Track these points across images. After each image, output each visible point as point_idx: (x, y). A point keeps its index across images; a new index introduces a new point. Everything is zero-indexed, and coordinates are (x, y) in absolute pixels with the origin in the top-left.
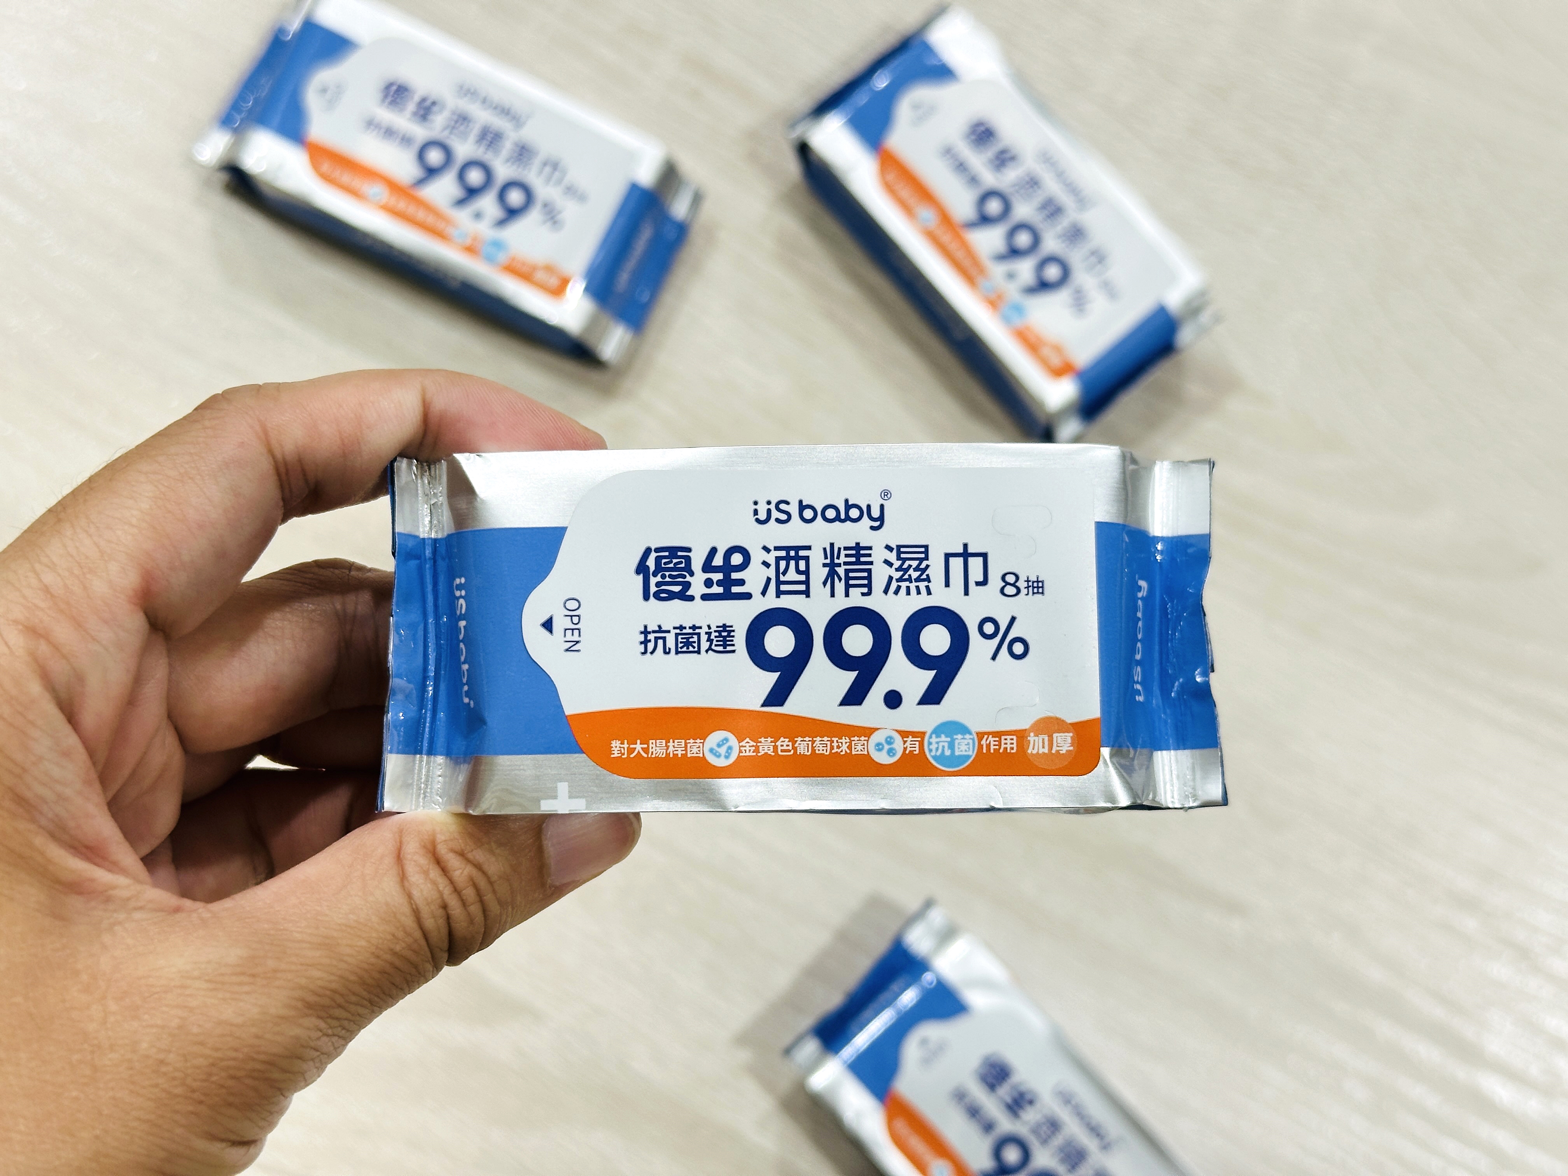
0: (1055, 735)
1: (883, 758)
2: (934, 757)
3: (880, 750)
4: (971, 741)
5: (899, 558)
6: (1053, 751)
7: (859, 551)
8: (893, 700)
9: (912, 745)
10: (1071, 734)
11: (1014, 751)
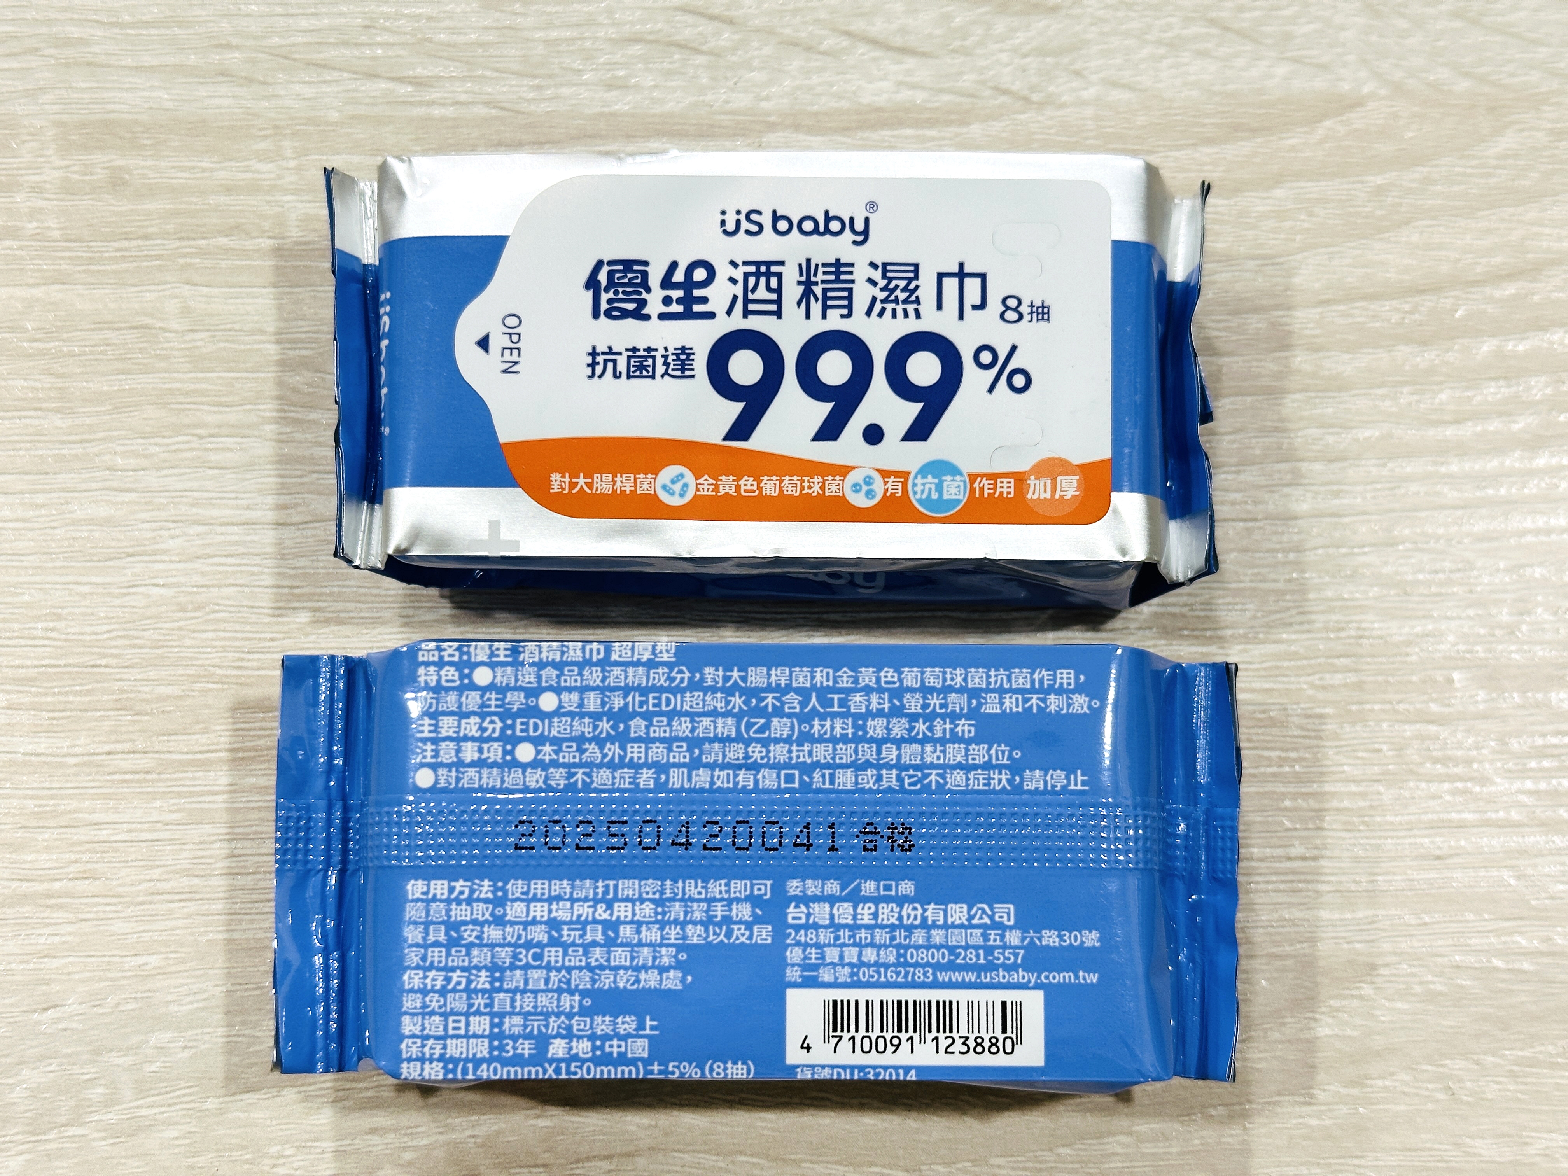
0: (1059, 478)
1: (860, 501)
2: (920, 501)
3: (857, 491)
4: (962, 484)
5: (884, 276)
6: (1057, 496)
7: (838, 267)
8: (873, 434)
9: (894, 486)
10: (1077, 477)
11: (1012, 496)
